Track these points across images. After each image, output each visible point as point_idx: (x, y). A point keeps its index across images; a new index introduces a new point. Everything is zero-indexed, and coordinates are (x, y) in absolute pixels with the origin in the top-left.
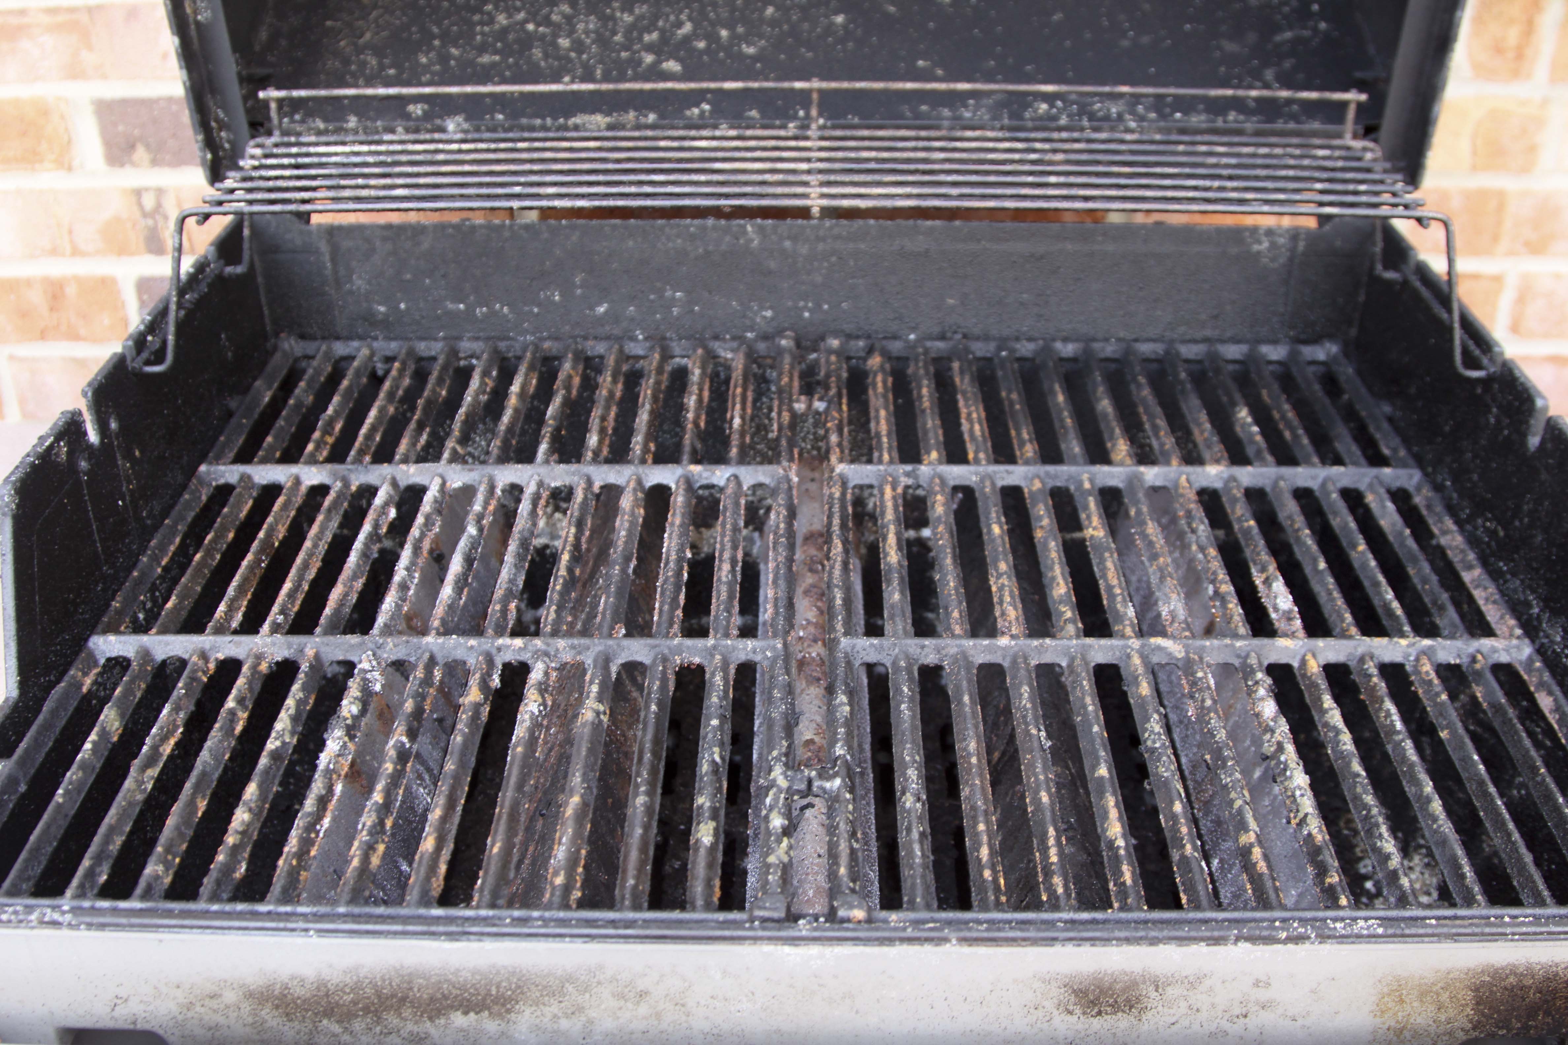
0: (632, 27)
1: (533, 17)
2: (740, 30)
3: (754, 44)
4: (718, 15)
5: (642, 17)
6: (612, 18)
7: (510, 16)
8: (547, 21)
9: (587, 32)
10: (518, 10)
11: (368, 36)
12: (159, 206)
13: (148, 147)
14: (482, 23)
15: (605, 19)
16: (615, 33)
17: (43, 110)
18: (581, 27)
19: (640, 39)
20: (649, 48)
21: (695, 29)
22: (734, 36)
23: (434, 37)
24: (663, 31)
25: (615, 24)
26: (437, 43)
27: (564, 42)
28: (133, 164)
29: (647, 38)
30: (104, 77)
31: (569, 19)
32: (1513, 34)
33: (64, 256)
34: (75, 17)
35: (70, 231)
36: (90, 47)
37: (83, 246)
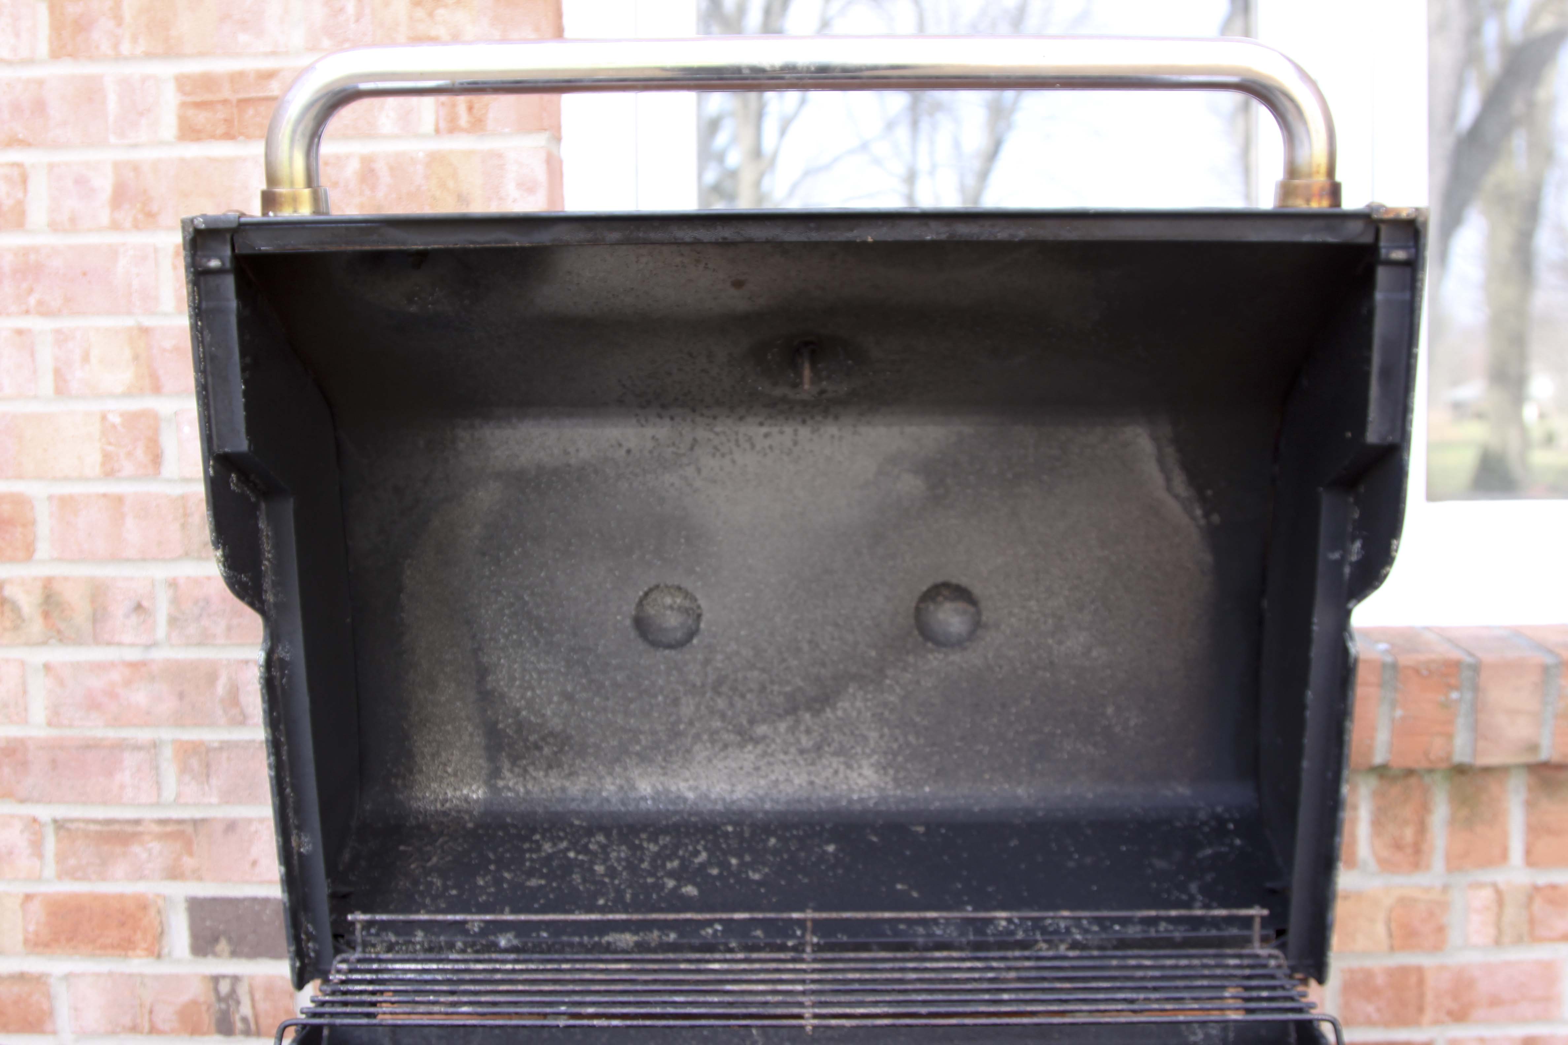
0: (657, 855)
1: (573, 846)
2: (747, 858)
3: (758, 871)
4: (729, 845)
5: (665, 847)
6: (641, 847)
7: (555, 845)
8: (585, 850)
9: (619, 860)
10: (561, 839)
11: (435, 859)
12: (233, 991)
13: (230, 940)
14: (530, 850)
15: (634, 848)
16: (642, 860)
17: (142, 904)
18: (614, 855)
19: (664, 866)
20: (671, 874)
21: (709, 857)
22: (742, 864)
23: (490, 862)
24: (682, 859)
25: (643, 853)
26: (492, 867)
27: (599, 869)
28: (215, 955)
29: (669, 865)
30: (200, 879)
31: (604, 847)
32: (1409, 834)
33: (141, 1032)
34: (181, 827)
35: (151, 1012)
36: (191, 854)
37: (160, 1025)
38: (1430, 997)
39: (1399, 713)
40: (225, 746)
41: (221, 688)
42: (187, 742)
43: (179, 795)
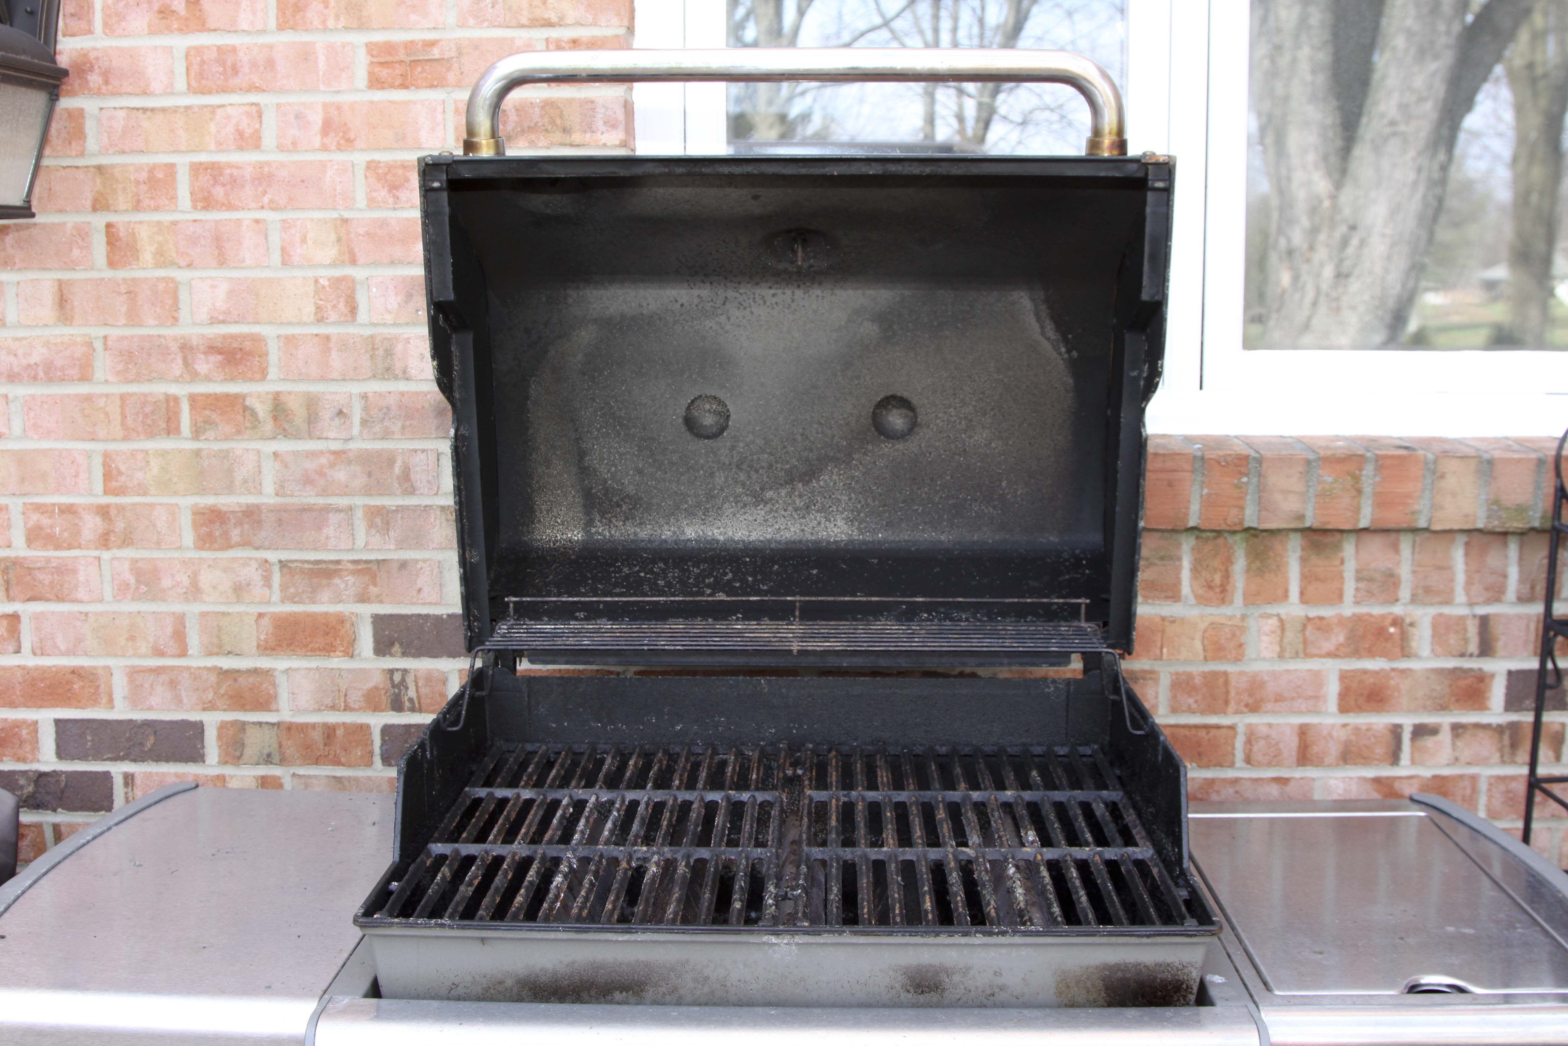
0: (699, 574)
1: (643, 569)
2: (759, 577)
3: (766, 584)
4: (747, 570)
5: (704, 570)
6: (688, 570)
7: (630, 569)
8: (651, 572)
9: (674, 578)
10: (635, 566)
11: (551, 577)
12: (403, 680)
13: (401, 644)
14: (615, 572)
15: (683, 570)
16: (690, 578)
17: (341, 620)
18: (670, 575)
19: (704, 581)
20: (709, 586)
21: (734, 576)
22: (755, 580)
23: (588, 579)
24: (716, 577)
25: (690, 574)
26: (590, 582)
27: (661, 583)
28: (391, 655)
29: (707, 581)
30: (381, 602)
31: (663, 570)
32: (1217, 578)
33: (339, 711)
34: (369, 566)
35: (346, 695)
36: (375, 585)
37: (352, 705)
38: (1232, 693)
39: (1205, 491)
40: (400, 509)
41: (397, 470)
42: (373, 506)
43: (366, 544)
